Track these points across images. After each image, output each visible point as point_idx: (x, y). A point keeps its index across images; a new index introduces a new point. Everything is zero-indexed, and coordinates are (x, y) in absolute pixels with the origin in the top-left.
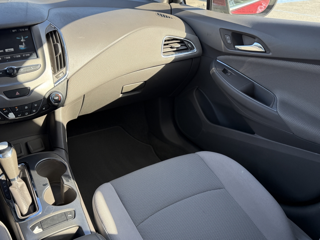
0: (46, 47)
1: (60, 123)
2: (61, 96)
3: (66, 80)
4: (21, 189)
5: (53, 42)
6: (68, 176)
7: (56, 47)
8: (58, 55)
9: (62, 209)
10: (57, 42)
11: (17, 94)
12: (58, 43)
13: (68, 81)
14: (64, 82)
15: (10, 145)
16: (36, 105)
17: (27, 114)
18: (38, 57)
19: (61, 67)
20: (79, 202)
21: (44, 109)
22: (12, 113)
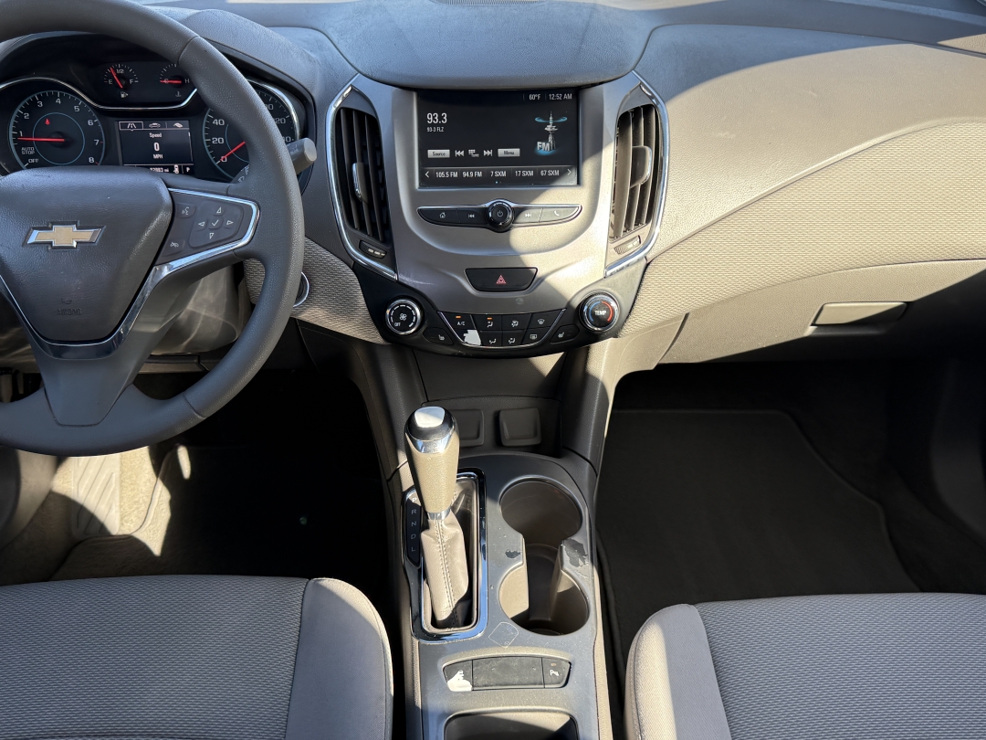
0: (609, 153)
1: (596, 380)
2: (616, 309)
3: (643, 263)
5: (636, 141)
6: (577, 547)
7: (638, 156)
8: (639, 184)
9: (537, 645)
10: (647, 143)
11: (501, 281)
12: (647, 148)
13: (648, 265)
14: (633, 268)
15: (448, 420)
16: (541, 323)
17: (513, 341)
18: (579, 183)
19: (638, 222)
20: (590, 640)
21: (560, 336)
22: (476, 331)
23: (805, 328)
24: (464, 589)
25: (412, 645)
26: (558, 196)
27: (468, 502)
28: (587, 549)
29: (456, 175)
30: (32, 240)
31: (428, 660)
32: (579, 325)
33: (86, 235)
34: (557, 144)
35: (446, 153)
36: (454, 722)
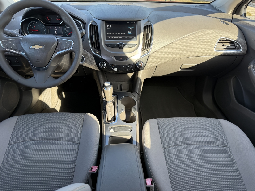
0: (142, 34)
1: (139, 78)
2: (143, 64)
3: (148, 55)
4: (111, 108)
5: (147, 32)
6: (135, 108)
7: (148, 35)
8: (148, 40)
9: (126, 125)
11: (121, 58)
12: (149, 33)
13: (149, 56)
14: (146, 56)
15: (111, 84)
16: (129, 67)
17: (123, 70)
18: (136, 40)
19: (147, 47)
20: (136, 124)
21: (132, 69)
22: (116, 68)
23: (179, 69)
24: (114, 115)
25: (104, 125)
26: (132, 42)
27: (115, 100)
28: (136, 109)
29: (113, 38)
30: (31, 47)
31: (106, 127)
32: (136, 67)
33: (41, 47)
34: (132, 32)
35: (111, 33)
36: (110, 137)
